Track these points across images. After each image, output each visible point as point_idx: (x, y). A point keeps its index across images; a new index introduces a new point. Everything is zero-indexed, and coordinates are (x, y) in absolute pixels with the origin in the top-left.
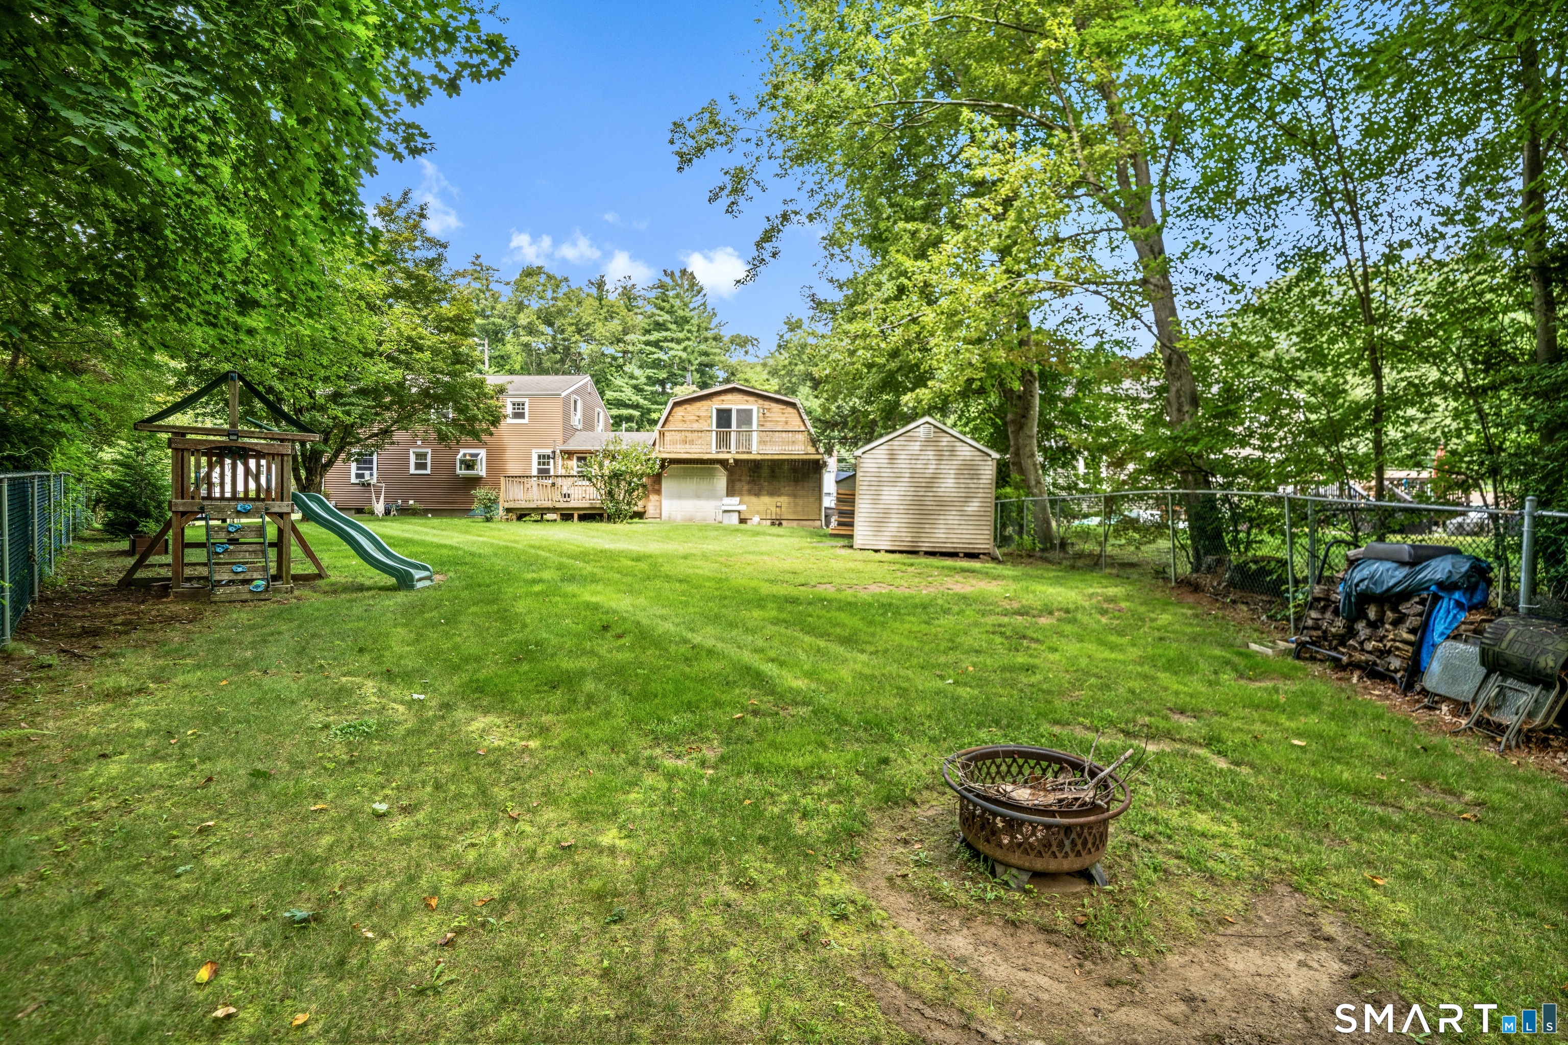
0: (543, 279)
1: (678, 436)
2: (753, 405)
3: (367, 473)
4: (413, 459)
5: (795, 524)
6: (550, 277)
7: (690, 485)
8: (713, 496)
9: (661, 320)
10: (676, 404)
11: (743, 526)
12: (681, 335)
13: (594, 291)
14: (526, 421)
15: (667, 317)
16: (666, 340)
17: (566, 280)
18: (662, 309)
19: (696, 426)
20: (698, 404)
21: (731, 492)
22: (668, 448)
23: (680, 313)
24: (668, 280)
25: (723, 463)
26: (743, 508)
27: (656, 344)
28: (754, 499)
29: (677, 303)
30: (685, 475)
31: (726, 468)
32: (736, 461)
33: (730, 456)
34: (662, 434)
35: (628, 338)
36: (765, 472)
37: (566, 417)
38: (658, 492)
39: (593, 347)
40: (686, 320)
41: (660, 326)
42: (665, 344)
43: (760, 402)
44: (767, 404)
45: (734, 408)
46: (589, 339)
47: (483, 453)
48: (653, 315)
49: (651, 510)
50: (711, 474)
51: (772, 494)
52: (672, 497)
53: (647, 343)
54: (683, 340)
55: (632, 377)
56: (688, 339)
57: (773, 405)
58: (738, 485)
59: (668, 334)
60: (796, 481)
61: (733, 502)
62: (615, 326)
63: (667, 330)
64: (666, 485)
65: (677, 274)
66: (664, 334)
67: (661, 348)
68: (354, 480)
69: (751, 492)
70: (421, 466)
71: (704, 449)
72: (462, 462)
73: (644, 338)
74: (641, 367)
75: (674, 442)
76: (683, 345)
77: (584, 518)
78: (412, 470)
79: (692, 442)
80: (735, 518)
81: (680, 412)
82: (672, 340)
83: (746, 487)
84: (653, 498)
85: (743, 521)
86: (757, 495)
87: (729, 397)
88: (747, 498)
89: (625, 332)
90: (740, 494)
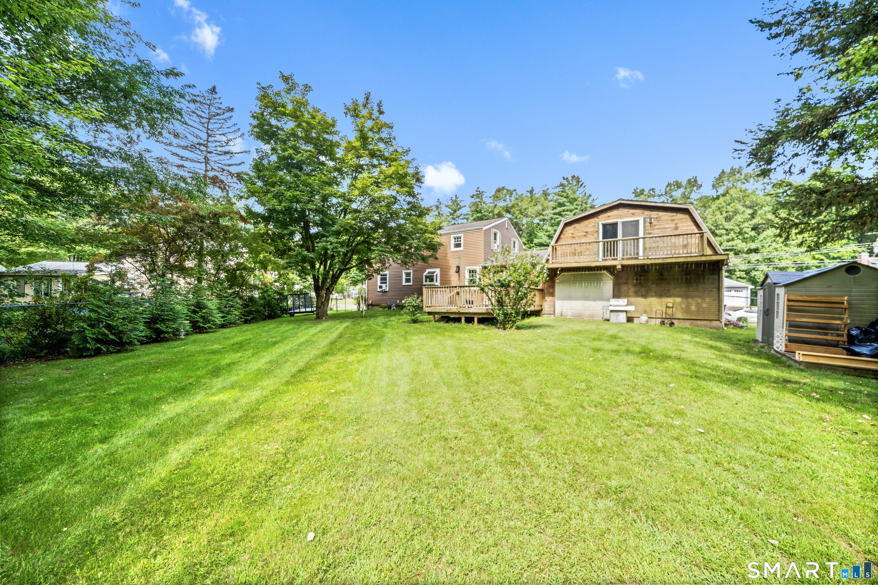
0: (505, 191)
1: (568, 249)
2: (640, 216)
3: (384, 285)
4: (404, 277)
5: (687, 324)
6: (508, 190)
7: (579, 289)
8: (601, 299)
9: (561, 201)
10: (567, 225)
11: (630, 324)
12: (572, 207)
13: (529, 195)
14: (461, 249)
15: (565, 200)
16: (564, 211)
17: (515, 190)
18: (562, 196)
19: (583, 240)
20: (586, 222)
21: (617, 295)
22: (560, 259)
23: (572, 196)
24: (565, 182)
25: (610, 269)
26: (631, 308)
27: (559, 214)
28: (641, 300)
29: (570, 192)
30: (575, 281)
31: (612, 273)
32: (623, 266)
33: (618, 263)
34: (554, 249)
35: (544, 213)
36: (653, 275)
37: (487, 244)
38: (552, 294)
39: (528, 219)
40: (575, 200)
41: (561, 205)
42: (563, 213)
43: (647, 213)
44: (654, 214)
45: (619, 221)
46: (526, 216)
47: (438, 271)
48: (558, 199)
49: (547, 307)
50: (598, 279)
51: (660, 295)
52: (563, 299)
53: (555, 214)
54: (573, 210)
55: (547, 231)
56: (576, 209)
57: (661, 214)
58: (624, 288)
59: (565, 208)
60: (688, 282)
61: (621, 303)
62: (539, 207)
63: (565, 206)
64: (558, 289)
65: (570, 178)
66: (563, 208)
67: (561, 215)
68: (379, 290)
69: (637, 294)
70: (408, 280)
71: (592, 258)
72: (427, 277)
73: (553, 212)
74: (552, 226)
75: (565, 255)
76: (574, 212)
77: (481, 321)
78: (404, 283)
79: (580, 254)
80: (623, 317)
81: (569, 230)
82: (568, 211)
83: (632, 289)
84: (548, 299)
85: (630, 320)
86: (645, 296)
87: (615, 212)
88: (633, 299)
89: (543, 210)
90: (627, 296)
